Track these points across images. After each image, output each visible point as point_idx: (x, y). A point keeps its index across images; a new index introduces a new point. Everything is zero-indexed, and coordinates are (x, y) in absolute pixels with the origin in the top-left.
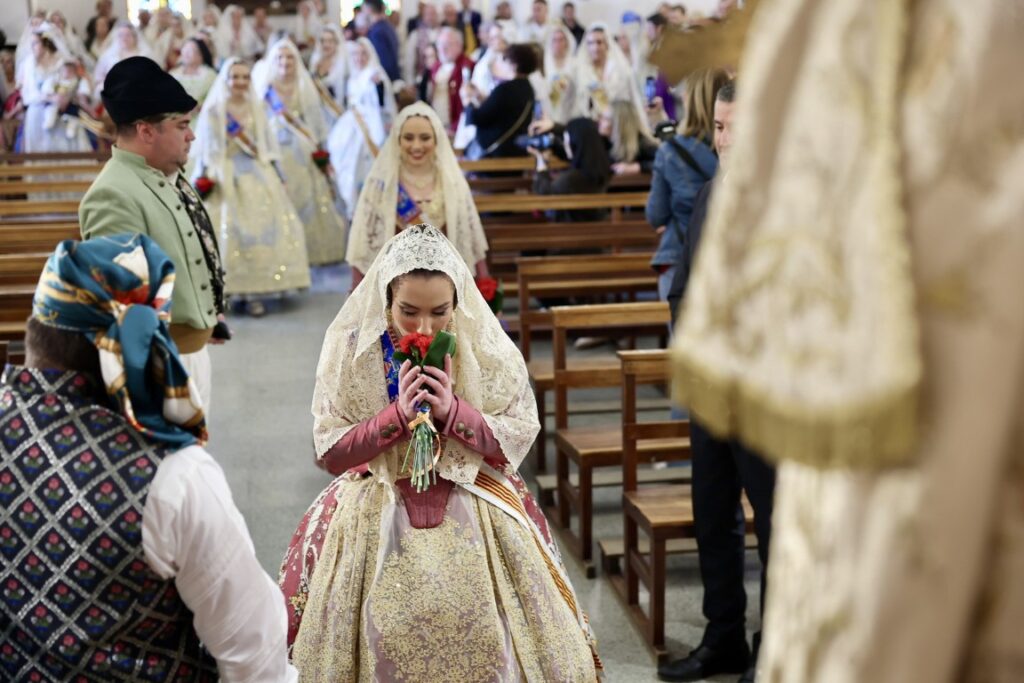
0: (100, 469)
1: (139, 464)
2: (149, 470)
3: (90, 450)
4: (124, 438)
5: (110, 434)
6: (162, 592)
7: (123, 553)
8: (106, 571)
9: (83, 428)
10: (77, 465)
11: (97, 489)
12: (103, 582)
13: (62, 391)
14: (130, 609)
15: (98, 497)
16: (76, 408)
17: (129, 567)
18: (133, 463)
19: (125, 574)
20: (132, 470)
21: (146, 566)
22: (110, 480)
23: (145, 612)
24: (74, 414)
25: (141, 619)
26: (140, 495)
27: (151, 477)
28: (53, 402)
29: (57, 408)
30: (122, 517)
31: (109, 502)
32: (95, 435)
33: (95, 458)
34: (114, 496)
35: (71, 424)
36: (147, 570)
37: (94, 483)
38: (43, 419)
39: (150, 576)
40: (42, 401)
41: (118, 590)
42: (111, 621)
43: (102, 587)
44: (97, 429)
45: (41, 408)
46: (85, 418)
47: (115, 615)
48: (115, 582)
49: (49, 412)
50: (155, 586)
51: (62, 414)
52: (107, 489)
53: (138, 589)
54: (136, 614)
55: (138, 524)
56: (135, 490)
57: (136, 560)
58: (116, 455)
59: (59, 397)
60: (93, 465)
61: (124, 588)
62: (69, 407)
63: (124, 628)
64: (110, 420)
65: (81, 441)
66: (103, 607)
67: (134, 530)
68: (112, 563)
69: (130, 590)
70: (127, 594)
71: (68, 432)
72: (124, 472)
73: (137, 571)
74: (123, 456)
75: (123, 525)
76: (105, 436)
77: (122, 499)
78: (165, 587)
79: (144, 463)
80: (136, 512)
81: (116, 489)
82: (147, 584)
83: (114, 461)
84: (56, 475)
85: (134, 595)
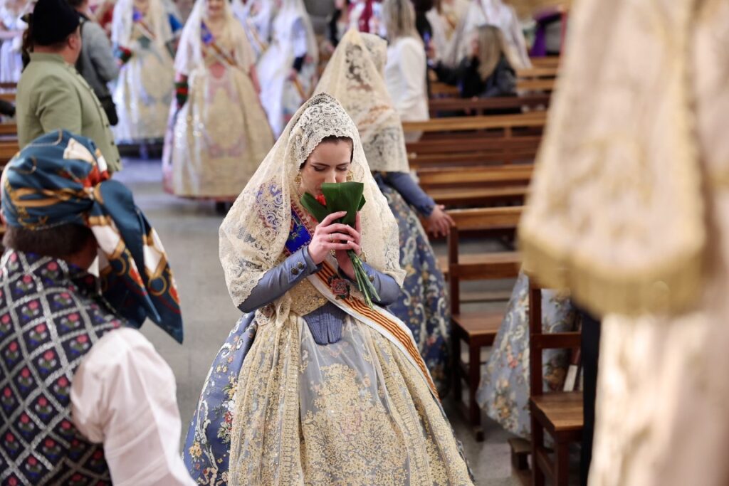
0: (48, 339)
1: (80, 340)
2: (86, 346)
3: (45, 324)
4: (75, 318)
5: (65, 312)
6: (90, 453)
7: (55, 412)
8: (41, 426)
9: (45, 304)
10: (32, 334)
11: (42, 355)
12: (39, 435)
13: (37, 272)
14: (61, 462)
15: (41, 361)
16: (45, 287)
17: (59, 425)
18: (75, 338)
19: (56, 430)
20: (73, 344)
21: (73, 426)
22: (53, 349)
23: (75, 467)
24: (41, 293)
25: (72, 472)
26: (73, 365)
27: (86, 352)
28: (29, 280)
29: (30, 286)
30: (56, 382)
31: (48, 368)
32: (53, 310)
33: (47, 330)
34: (53, 363)
35: (38, 301)
36: (74, 430)
37: (40, 350)
38: (18, 293)
39: (77, 436)
40: (21, 278)
41: (51, 444)
42: (45, 470)
43: (38, 439)
44: (57, 307)
45: (19, 284)
46: (50, 298)
47: (49, 466)
48: (48, 437)
49: (24, 289)
50: (82, 446)
51: (33, 291)
52: (49, 356)
53: (68, 446)
54: (65, 468)
55: (67, 390)
56: (70, 360)
57: (65, 420)
58: (63, 330)
59: (35, 277)
60: (44, 336)
61: (56, 443)
62: (40, 287)
63: (56, 477)
64: (69, 301)
65: (41, 314)
66: (39, 457)
67: (64, 395)
68: (47, 420)
69: (61, 445)
70: (58, 449)
71: (33, 306)
72: (65, 345)
73: (66, 430)
74: (68, 331)
75: (56, 388)
76: (61, 313)
77: (58, 366)
78: (93, 449)
79: (84, 339)
80: (67, 379)
81: (56, 357)
82: (75, 443)
83: (60, 334)
84: (16, 340)
85: (64, 451)
